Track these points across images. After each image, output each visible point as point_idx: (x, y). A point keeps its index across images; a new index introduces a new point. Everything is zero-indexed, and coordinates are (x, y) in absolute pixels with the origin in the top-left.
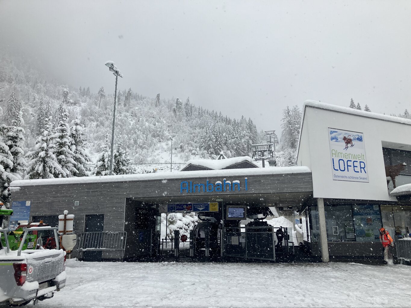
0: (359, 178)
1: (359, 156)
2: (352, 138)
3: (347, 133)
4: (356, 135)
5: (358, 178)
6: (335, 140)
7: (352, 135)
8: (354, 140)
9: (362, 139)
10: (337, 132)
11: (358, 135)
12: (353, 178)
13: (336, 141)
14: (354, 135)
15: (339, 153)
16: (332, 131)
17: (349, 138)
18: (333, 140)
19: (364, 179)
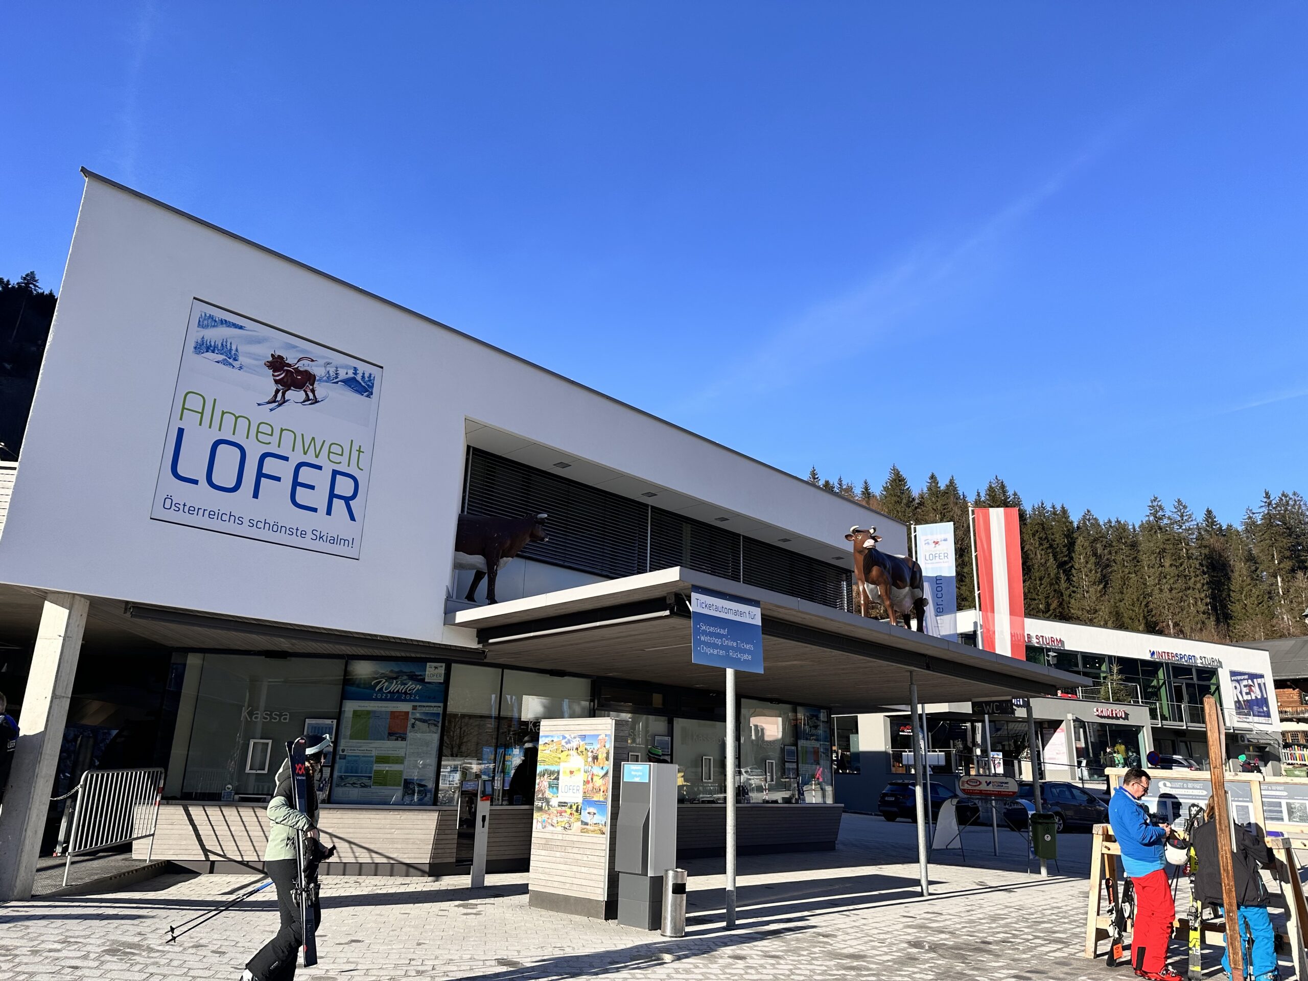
0: (309, 535)
1: (335, 449)
2: (318, 371)
3: (295, 347)
4: (347, 367)
5: (303, 534)
6: (221, 357)
7: (321, 362)
8: (329, 379)
9: (372, 387)
10: (241, 328)
11: (355, 369)
12: (276, 527)
13: (224, 362)
14: (334, 363)
15: (223, 413)
16: (211, 317)
17: (303, 366)
18: (209, 355)
19: (333, 541)
